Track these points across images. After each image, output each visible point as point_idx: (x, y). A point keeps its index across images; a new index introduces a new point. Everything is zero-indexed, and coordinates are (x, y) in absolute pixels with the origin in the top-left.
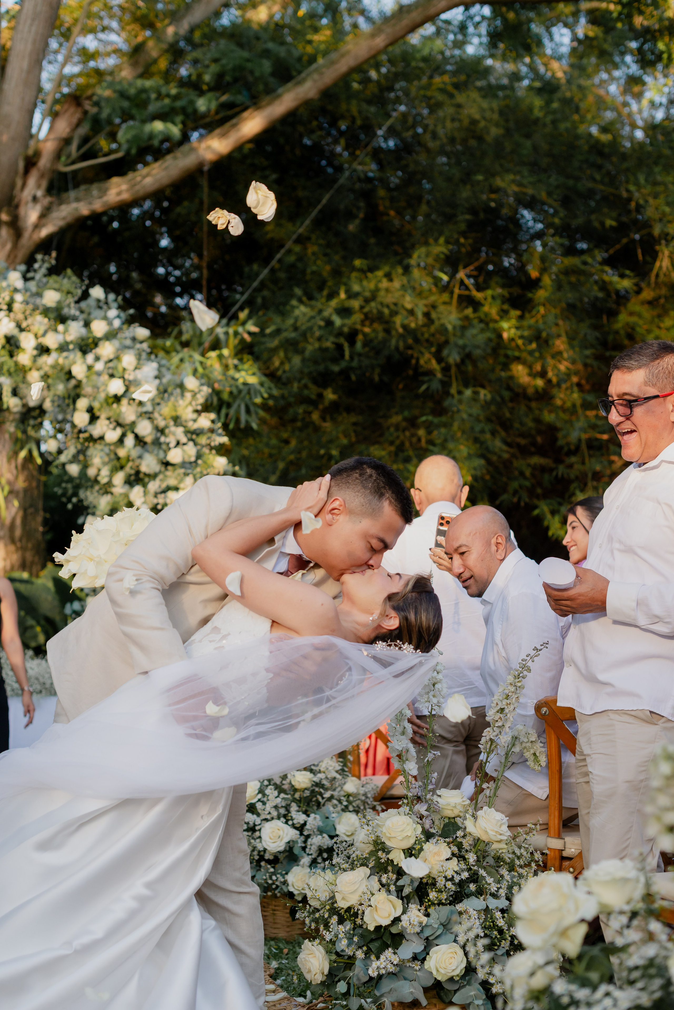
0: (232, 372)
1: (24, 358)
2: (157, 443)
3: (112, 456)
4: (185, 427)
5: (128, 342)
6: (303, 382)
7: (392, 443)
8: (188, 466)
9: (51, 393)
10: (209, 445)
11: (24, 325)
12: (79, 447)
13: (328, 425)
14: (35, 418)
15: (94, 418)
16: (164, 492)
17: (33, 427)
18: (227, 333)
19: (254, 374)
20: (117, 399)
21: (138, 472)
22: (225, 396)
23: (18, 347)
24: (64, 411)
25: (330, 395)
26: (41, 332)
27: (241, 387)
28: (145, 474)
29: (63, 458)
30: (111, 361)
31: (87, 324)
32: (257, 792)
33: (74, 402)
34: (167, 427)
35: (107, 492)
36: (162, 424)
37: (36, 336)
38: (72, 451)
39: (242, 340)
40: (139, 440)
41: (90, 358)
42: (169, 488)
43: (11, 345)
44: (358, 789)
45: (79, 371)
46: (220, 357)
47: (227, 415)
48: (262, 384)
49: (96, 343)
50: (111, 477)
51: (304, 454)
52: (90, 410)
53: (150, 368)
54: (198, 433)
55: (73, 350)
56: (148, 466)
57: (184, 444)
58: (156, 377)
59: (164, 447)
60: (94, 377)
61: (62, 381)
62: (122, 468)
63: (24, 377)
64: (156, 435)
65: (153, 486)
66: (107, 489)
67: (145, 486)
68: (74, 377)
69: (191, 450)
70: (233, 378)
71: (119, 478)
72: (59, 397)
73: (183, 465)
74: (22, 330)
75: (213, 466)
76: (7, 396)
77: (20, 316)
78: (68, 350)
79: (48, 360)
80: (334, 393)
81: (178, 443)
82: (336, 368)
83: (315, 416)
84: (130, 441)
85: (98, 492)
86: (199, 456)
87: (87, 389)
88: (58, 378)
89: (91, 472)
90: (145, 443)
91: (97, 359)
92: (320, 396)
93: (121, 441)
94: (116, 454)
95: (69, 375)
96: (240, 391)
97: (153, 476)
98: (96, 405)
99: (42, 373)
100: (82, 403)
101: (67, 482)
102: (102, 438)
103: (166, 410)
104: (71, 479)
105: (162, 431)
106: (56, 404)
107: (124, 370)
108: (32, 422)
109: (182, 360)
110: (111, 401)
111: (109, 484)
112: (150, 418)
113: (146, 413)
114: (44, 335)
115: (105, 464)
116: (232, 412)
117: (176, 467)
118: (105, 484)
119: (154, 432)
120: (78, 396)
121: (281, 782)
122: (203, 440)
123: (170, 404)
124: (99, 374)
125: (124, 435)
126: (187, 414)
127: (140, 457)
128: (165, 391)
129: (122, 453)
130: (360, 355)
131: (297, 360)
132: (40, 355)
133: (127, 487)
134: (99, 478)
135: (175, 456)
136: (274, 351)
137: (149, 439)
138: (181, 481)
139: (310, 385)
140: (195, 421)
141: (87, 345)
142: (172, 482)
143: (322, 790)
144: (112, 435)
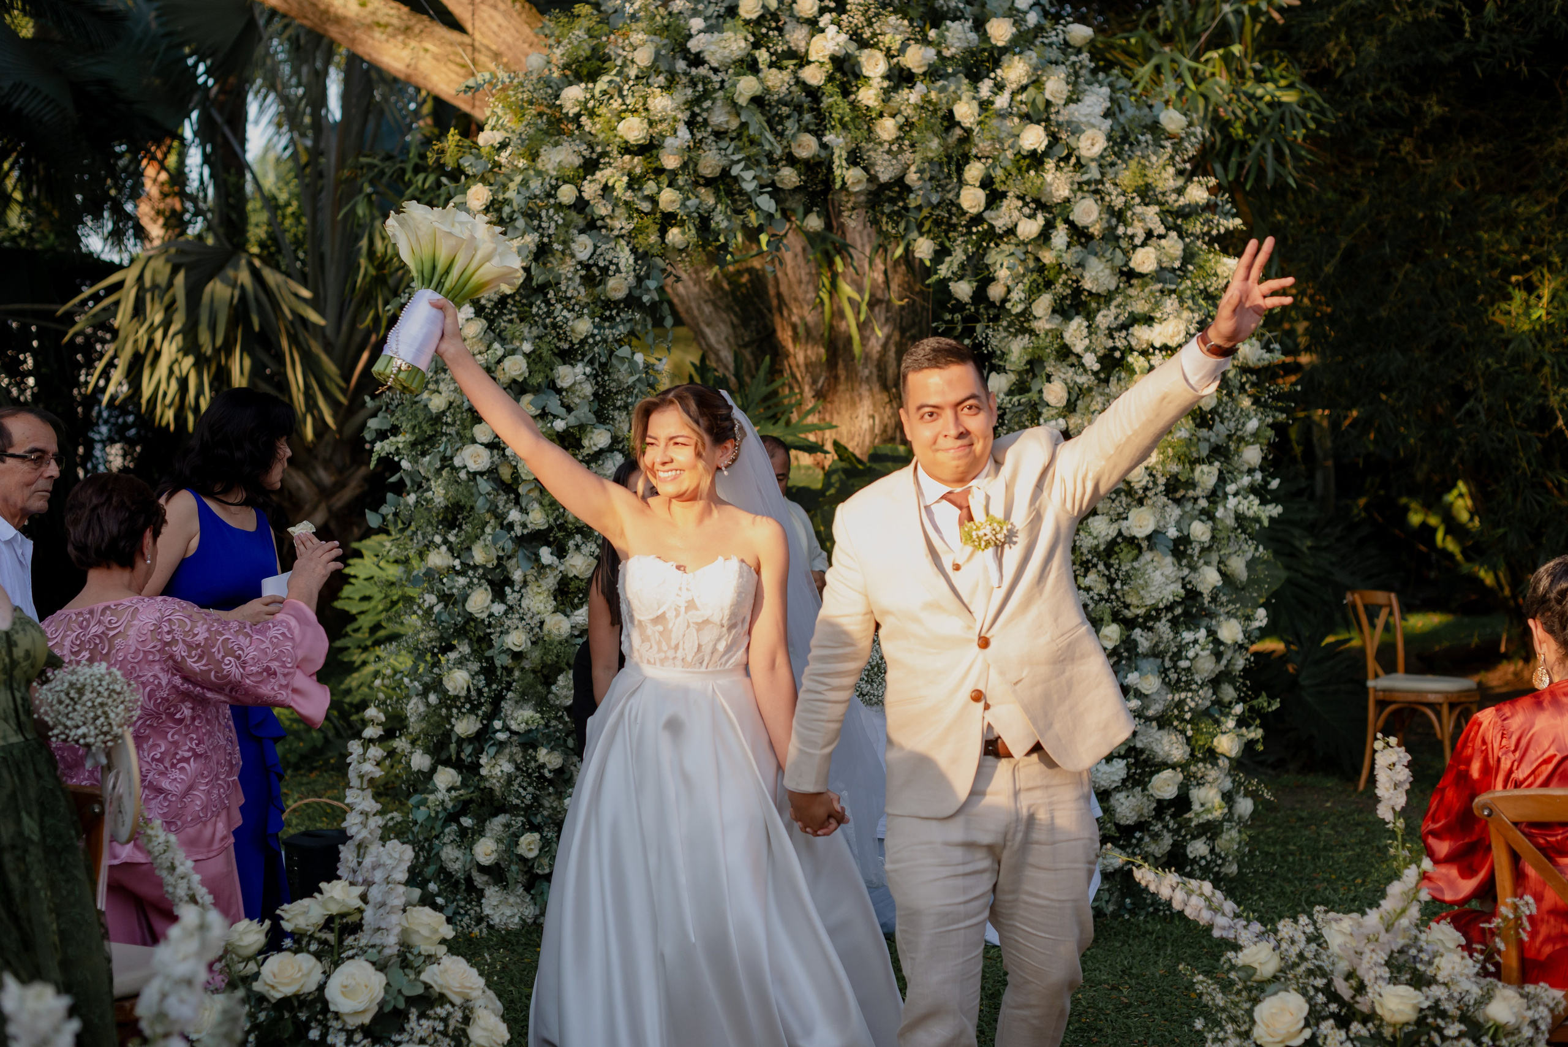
0: (1249, 86)
1: (868, 96)
2: (1110, 237)
3: (1031, 264)
4: (1160, 204)
5: (1054, 54)
6: (1383, 86)
7: (1552, 189)
8: (1169, 275)
9: (918, 157)
10: (1208, 233)
11: (867, 34)
12: (971, 249)
13: (1431, 164)
14: (892, 201)
15: (995, 198)
16: (1125, 327)
17: (889, 216)
18: (1238, 13)
19: (1291, 86)
20: (1036, 160)
21: (1078, 291)
22: (1238, 131)
23: (858, 76)
24: (941, 187)
25: (1435, 108)
26: (896, 46)
27: (1267, 111)
28: (1090, 293)
29: (943, 271)
30: (1024, 88)
31: (979, 26)
32: (1302, 1023)
33: (960, 170)
34: (1128, 206)
35: (1023, 331)
36: (1119, 202)
37: (889, 55)
38: (959, 256)
39: (1271, 22)
40: (1079, 234)
41: (985, 88)
42: (1135, 320)
43: (844, 74)
44: (1516, 1015)
45: (965, 112)
46: (1227, 59)
47: (1241, 165)
48: (1305, 104)
49: (994, 57)
50: (1030, 300)
51: (1386, 219)
52: (986, 183)
53: (1096, 99)
54: (1188, 213)
55: (954, 74)
56: (1096, 279)
57: (1160, 237)
58: (1106, 115)
59: (1124, 244)
60: (995, 122)
61: (935, 134)
62: (1049, 284)
63: (870, 130)
64: (1108, 221)
65: (1105, 318)
66: (1023, 324)
67: (1090, 317)
68: (959, 123)
69: (1173, 246)
70: (1251, 97)
71: (1043, 305)
72: (931, 161)
73: (1161, 273)
74: (863, 44)
75: (1216, 275)
76: (840, 166)
77: (858, 19)
78: (945, 76)
79: (912, 96)
80: (1441, 103)
81: (1149, 234)
82: (1446, 58)
83: (1407, 147)
84: (1060, 236)
85: (1006, 329)
86: (1188, 257)
87: (982, 144)
88: (930, 128)
89: (995, 292)
90: (1090, 237)
91: (999, 87)
92: (1417, 111)
93: (1045, 236)
94: (1037, 259)
95: (950, 120)
96: (1264, 120)
97: (1106, 298)
98: (999, 174)
99: (900, 119)
100: (974, 171)
101: (952, 311)
102: (1011, 231)
103: (1127, 176)
104: (960, 306)
105: (1119, 215)
106: (927, 176)
107: (1048, 104)
108: (887, 208)
109: (1158, 69)
110: (1024, 163)
111: (1026, 314)
112: (1096, 192)
113: (1088, 183)
114: (902, 50)
115: (1018, 279)
116: (1250, 159)
117: (1147, 279)
118: (1018, 315)
119: (1105, 216)
120: (966, 159)
121: (1353, 997)
122: (1196, 227)
123: (1133, 164)
124: (1002, 115)
125: (1049, 226)
126: (1166, 180)
127: (1080, 265)
128: (1125, 139)
129: (1048, 257)
130: (1492, 29)
131: (1371, 46)
132: (896, 88)
133: (1058, 319)
134: (1008, 305)
135: (1145, 260)
136: (1330, 33)
137: (1096, 230)
138: (1157, 304)
139: (1397, 91)
140: (1180, 191)
141: (979, 63)
142: (1140, 307)
143: (1440, 1021)
144: (1029, 228)
